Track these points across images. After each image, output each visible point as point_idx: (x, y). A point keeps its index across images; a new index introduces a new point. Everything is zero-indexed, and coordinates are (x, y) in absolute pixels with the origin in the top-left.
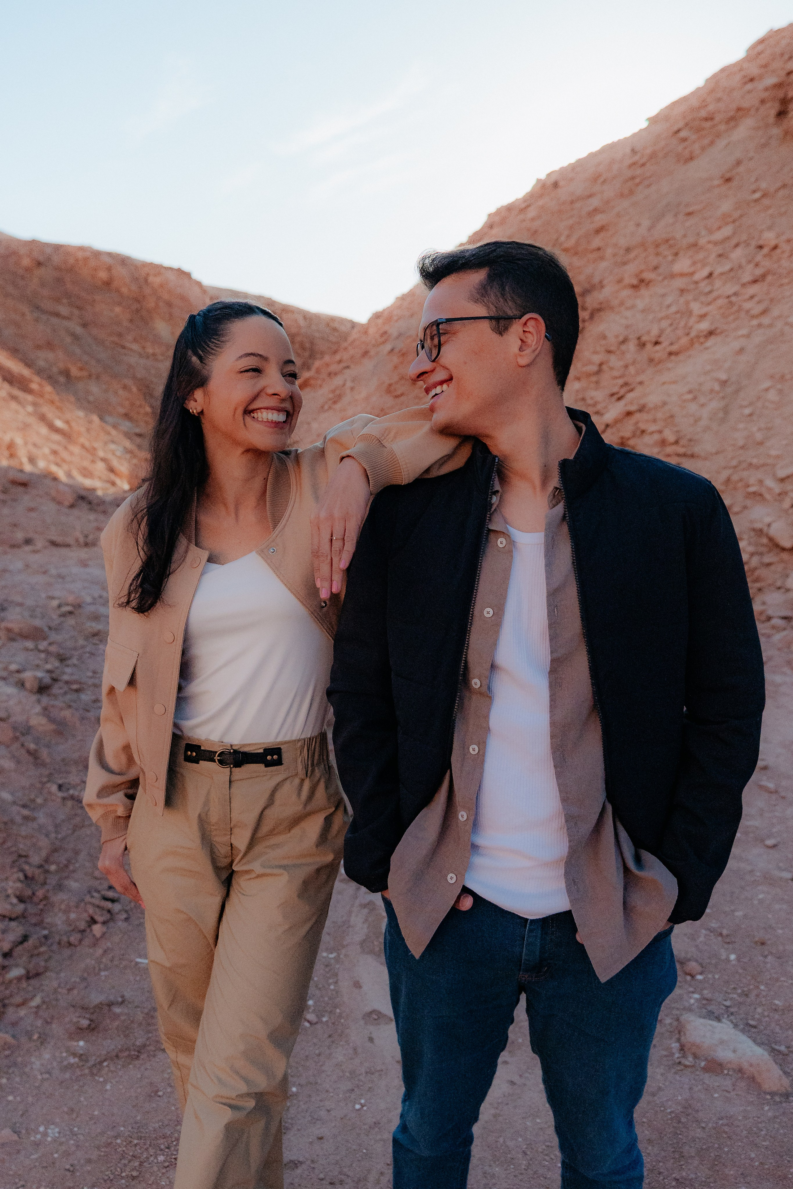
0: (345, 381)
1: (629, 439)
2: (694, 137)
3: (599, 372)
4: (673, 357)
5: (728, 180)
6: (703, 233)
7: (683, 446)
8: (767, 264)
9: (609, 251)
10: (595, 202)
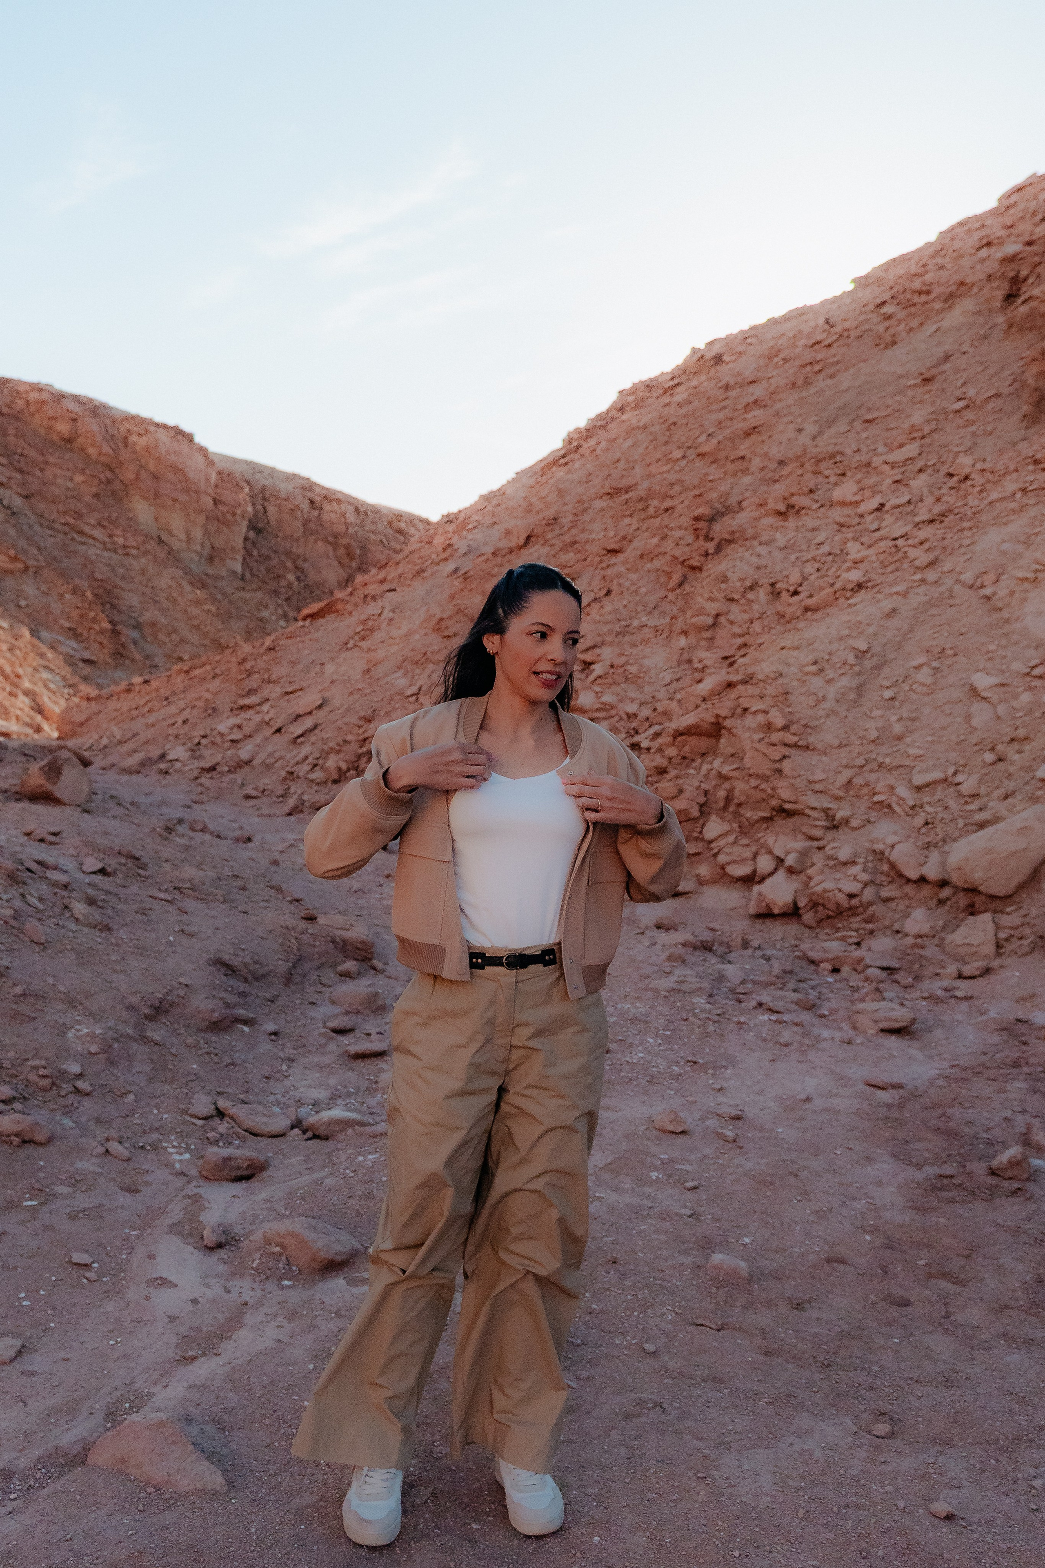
0: (383, 608)
1: (725, 718)
2: (902, 314)
3: (714, 624)
4: (809, 614)
5: (927, 380)
6: (881, 449)
7: (794, 734)
8: (950, 499)
9: (756, 462)
10: (758, 391)
